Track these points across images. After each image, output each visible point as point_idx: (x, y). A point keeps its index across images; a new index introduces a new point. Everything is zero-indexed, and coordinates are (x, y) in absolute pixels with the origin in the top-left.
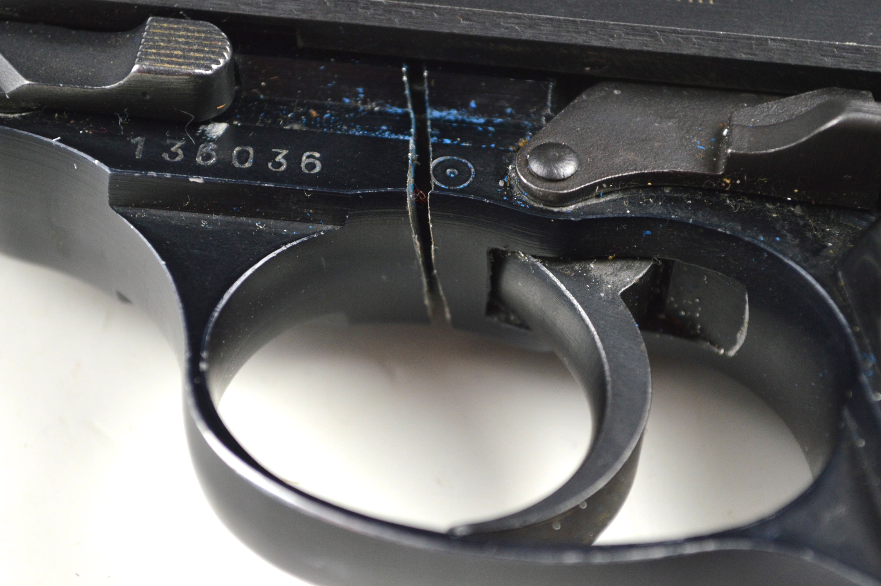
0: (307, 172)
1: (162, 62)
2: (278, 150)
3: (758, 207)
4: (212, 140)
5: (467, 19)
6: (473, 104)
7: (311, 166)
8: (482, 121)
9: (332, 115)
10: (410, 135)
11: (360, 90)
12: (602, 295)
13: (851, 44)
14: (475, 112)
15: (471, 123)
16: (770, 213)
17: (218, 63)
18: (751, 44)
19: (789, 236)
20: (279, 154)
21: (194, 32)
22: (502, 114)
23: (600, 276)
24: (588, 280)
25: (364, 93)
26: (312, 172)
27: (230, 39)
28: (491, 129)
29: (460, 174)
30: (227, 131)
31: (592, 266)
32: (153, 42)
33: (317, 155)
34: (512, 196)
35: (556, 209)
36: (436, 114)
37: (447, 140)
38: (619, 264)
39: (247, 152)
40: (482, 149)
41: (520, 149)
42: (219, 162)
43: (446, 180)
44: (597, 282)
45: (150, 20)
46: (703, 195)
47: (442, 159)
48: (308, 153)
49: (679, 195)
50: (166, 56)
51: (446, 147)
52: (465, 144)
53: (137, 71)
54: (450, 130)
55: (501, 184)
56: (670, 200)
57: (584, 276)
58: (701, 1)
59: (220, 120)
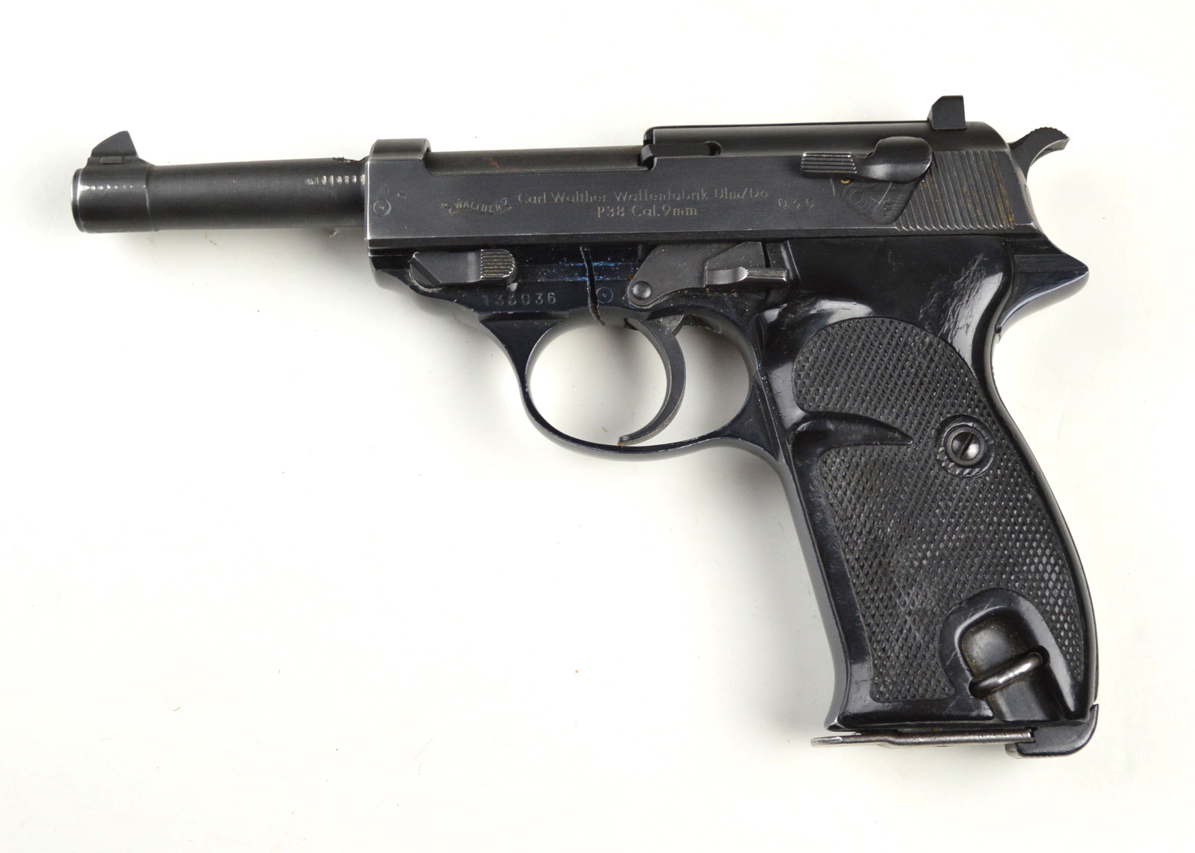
0: (551, 303)
1: (491, 273)
2: (538, 294)
3: (720, 295)
4: (513, 292)
6: (609, 259)
7: (552, 300)
8: (613, 265)
9: (556, 271)
10: (586, 276)
11: (565, 259)
12: (666, 335)
14: (610, 262)
15: (609, 266)
16: (723, 296)
17: (511, 270)
19: (732, 309)
20: (539, 296)
21: (499, 255)
22: (621, 261)
23: (665, 324)
24: (660, 327)
25: (567, 260)
26: (553, 303)
27: (515, 256)
28: (617, 268)
29: (608, 295)
30: (518, 287)
31: (661, 320)
32: (486, 262)
33: (553, 294)
34: (628, 304)
35: (645, 308)
36: (595, 264)
37: (601, 277)
38: (671, 317)
39: (527, 297)
40: (615, 281)
41: (629, 280)
42: (517, 303)
43: (603, 299)
44: (664, 328)
45: (482, 250)
46: (700, 292)
47: (600, 289)
48: (549, 294)
49: (691, 294)
50: (492, 269)
51: (601, 281)
52: (608, 279)
53: (482, 278)
54: (602, 271)
55: (624, 298)
56: (688, 297)
57: (658, 326)
58: (691, 214)
59: (514, 282)
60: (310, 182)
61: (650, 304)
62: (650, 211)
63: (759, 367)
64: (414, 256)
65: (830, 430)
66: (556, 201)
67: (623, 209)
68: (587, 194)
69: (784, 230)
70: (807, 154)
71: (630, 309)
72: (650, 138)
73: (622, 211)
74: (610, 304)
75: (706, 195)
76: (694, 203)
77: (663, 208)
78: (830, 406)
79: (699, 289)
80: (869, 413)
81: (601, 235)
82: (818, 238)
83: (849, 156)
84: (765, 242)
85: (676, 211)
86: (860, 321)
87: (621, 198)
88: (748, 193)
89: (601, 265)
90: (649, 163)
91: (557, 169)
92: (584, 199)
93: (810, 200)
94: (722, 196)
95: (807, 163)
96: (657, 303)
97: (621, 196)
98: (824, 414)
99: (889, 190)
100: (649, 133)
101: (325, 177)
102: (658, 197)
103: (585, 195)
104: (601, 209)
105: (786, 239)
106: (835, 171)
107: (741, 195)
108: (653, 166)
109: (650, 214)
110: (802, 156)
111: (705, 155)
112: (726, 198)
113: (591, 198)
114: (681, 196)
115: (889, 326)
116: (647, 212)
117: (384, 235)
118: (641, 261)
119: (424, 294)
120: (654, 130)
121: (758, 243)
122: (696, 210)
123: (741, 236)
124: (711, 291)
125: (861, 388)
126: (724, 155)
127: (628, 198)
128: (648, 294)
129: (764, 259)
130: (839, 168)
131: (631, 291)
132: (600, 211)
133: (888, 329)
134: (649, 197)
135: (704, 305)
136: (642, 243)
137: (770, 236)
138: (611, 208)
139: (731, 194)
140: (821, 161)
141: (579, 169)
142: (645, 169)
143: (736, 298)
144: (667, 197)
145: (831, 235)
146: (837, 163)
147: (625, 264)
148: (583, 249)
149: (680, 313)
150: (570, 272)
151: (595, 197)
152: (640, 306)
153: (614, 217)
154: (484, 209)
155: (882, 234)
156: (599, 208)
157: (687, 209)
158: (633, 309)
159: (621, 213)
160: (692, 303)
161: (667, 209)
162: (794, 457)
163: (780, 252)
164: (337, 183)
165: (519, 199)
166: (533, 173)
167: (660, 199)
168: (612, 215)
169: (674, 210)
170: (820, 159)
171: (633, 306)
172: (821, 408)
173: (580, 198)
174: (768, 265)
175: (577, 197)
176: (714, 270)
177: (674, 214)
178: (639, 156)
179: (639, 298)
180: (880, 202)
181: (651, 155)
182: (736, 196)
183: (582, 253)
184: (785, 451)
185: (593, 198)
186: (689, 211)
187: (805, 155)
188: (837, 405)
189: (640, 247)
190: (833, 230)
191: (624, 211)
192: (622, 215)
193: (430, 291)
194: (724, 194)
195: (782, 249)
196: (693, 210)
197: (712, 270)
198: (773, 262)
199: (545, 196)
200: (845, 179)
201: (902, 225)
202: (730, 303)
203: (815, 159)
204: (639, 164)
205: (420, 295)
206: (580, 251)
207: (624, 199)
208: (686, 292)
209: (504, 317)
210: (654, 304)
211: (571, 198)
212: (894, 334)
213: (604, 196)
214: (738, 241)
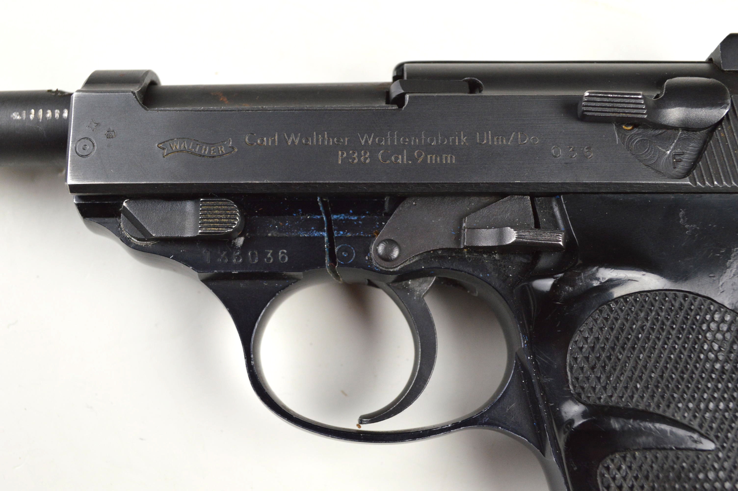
0: (282, 262)
2: (268, 251)
3: (480, 258)
4: (239, 248)
5: (342, 187)
6: (351, 211)
7: (283, 258)
8: (356, 218)
9: (289, 224)
10: (324, 231)
11: (300, 210)
12: (415, 298)
13: (518, 182)
14: (352, 215)
15: (351, 220)
16: (485, 260)
17: (235, 224)
18: (472, 186)
19: (493, 273)
20: (269, 253)
21: (221, 205)
22: (365, 214)
23: (414, 288)
24: (408, 290)
25: (302, 211)
26: (284, 262)
28: (360, 222)
29: (349, 254)
30: (244, 242)
31: (410, 283)
32: (205, 214)
33: (285, 251)
34: (372, 265)
35: (392, 270)
36: (335, 217)
37: (342, 233)
38: (421, 280)
39: (255, 254)
40: (355, 237)
41: (374, 237)
42: (243, 261)
43: (343, 258)
44: (412, 291)
45: (201, 200)
46: (456, 253)
47: (340, 246)
48: (281, 251)
49: (445, 254)
50: (212, 223)
51: (341, 237)
52: (349, 235)
53: (200, 233)
54: (342, 226)
55: (367, 258)
56: (441, 258)
57: (407, 289)
58: (449, 162)
59: (240, 236)
60: (16, 116)
61: (399, 266)
62: (400, 157)
63: (524, 344)
64: (124, 204)
65: (614, 430)
66: (289, 144)
67: (368, 154)
68: (326, 136)
69: (557, 183)
70: (589, 93)
71: (375, 271)
72: (400, 74)
73: (367, 156)
74: (351, 265)
75: (466, 139)
76: (451, 149)
77: (416, 154)
78: (613, 399)
79: (455, 249)
80: (661, 409)
81: (341, 185)
82: (598, 193)
83: (640, 97)
84: (533, 196)
85: (431, 157)
86: (649, 294)
87: (366, 141)
88: (516, 139)
89: (342, 218)
90: (400, 100)
91: (292, 106)
92: (323, 141)
93: (589, 148)
94: (485, 142)
95: (589, 104)
96: (405, 264)
97: (366, 138)
98: (606, 409)
99: (679, 139)
100: (400, 68)
101: (33, 111)
102: (410, 141)
103: (323, 137)
104: (343, 154)
105: (560, 194)
106: (621, 115)
107: (508, 140)
108: (404, 105)
109: (400, 161)
110: (583, 96)
111: (465, 92)
112: (490, 143)
113: (331, 140)
114: (437, 140)
115: (682, 301)
116: (397, 158)
117: (87, 179)
118: (388, 215)
119: (136, 248)
120: (406, 65)
121: (526, 197)
122: (454, 157)
123: (508, 190)
124: (468, 252)
125: (651, 377)
126: (486, 93)
127: (374, 141)
128: (396, 253)
129: (532, 217)
130: (627, 111)
131: (376, 250)
132: (341, 156)
133: (681, 304)
134: (398, 140)
135: (461, 267)
136: (390, 195)
137: (542, 189)
138: (354, 153)
139: (495, 139)
140: (606, 102)
141: (318, 106)
142: (395, 107)
143: (499, 260)
144: (420, 140)
145: (613, 190)
146: (625, 105)
147: (369, 217)
148: (321, 199)
149: (432, 276)
150: (306, 226)
151: (335, 139)
152: (386, 268)
153: (357, 163)
154: (205, 150)
155: (673, 191)
156: (340, 153)
157: (444, 156)
158: (378, 272)
159: (366, 159)
160: (446, 266)
161: (420, 155)
162: (567, 458)
163: (552, 208)
164: (46, 118)
165: (247, 140)
166: (263, 110)
167: (413, 143)
168: (356, 161)
169: (429, 157)
170: (606, 100)
171: (377, 268)
172: (602, 400)
173: (318, 140)
174: (537, 225)
175: (315, 139)
176: (474, 228)
177: (429, 162)
178: (388, 93)
179: (386, 258)
180: (668, 152)
181: (402, 91)
182: (502, 141)
183: (320, 204)
184: (556, 446)
185: (333, 140)
186: (446, 158)
187: (587, 94)
188: (622, 397)
189: (387, 199)
190: (615, 184)
191: (370, 157)
192: (368, 161)
193: (143, 244)
194: (488, 139)
195: (554, 204)
196: (451, 157)
197: (471, 228)
198: (543, 220)
199: (276, 137)
200: (628, 125)
201: (697, 180)
202: (490, 267)
203: (598, 99)
204: (388, 102)
205: (131, 249)
206: (317, 202)
207: (370, 142)
208: (440, 252)
209: (227, 277)
210: (402, 266)
211: (307, 140)
212: (689, 312)
213: (346, 139)
214: (503, 195)
